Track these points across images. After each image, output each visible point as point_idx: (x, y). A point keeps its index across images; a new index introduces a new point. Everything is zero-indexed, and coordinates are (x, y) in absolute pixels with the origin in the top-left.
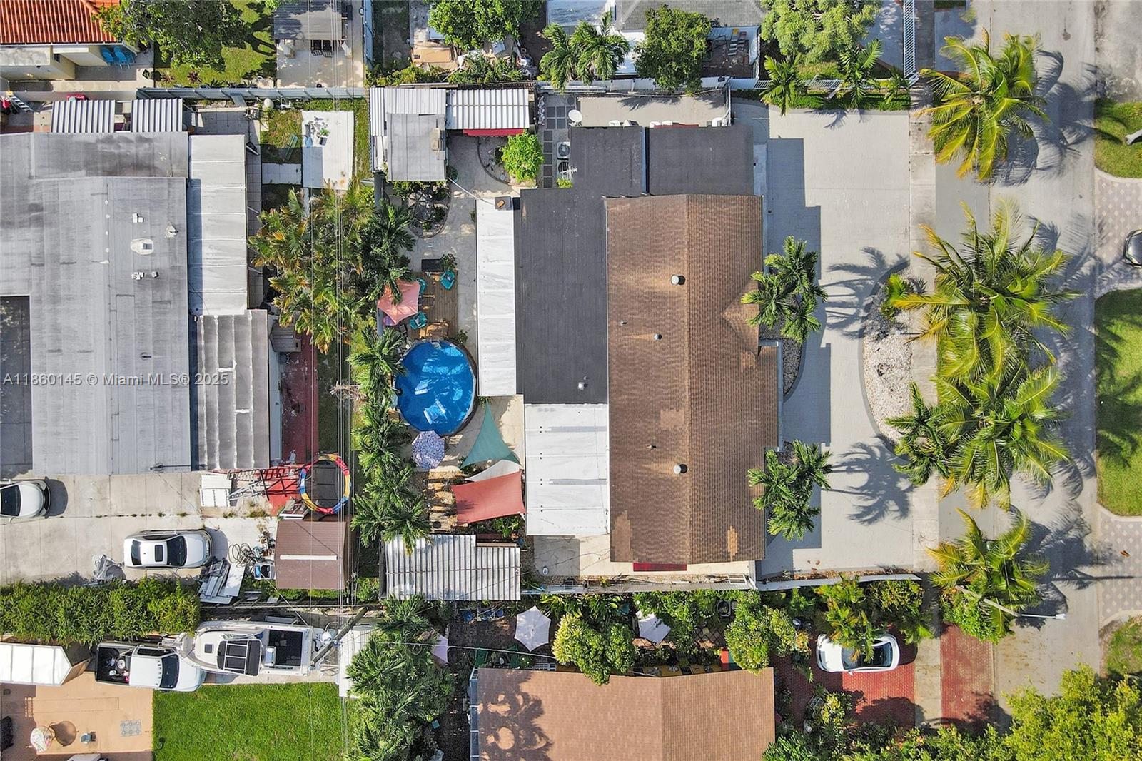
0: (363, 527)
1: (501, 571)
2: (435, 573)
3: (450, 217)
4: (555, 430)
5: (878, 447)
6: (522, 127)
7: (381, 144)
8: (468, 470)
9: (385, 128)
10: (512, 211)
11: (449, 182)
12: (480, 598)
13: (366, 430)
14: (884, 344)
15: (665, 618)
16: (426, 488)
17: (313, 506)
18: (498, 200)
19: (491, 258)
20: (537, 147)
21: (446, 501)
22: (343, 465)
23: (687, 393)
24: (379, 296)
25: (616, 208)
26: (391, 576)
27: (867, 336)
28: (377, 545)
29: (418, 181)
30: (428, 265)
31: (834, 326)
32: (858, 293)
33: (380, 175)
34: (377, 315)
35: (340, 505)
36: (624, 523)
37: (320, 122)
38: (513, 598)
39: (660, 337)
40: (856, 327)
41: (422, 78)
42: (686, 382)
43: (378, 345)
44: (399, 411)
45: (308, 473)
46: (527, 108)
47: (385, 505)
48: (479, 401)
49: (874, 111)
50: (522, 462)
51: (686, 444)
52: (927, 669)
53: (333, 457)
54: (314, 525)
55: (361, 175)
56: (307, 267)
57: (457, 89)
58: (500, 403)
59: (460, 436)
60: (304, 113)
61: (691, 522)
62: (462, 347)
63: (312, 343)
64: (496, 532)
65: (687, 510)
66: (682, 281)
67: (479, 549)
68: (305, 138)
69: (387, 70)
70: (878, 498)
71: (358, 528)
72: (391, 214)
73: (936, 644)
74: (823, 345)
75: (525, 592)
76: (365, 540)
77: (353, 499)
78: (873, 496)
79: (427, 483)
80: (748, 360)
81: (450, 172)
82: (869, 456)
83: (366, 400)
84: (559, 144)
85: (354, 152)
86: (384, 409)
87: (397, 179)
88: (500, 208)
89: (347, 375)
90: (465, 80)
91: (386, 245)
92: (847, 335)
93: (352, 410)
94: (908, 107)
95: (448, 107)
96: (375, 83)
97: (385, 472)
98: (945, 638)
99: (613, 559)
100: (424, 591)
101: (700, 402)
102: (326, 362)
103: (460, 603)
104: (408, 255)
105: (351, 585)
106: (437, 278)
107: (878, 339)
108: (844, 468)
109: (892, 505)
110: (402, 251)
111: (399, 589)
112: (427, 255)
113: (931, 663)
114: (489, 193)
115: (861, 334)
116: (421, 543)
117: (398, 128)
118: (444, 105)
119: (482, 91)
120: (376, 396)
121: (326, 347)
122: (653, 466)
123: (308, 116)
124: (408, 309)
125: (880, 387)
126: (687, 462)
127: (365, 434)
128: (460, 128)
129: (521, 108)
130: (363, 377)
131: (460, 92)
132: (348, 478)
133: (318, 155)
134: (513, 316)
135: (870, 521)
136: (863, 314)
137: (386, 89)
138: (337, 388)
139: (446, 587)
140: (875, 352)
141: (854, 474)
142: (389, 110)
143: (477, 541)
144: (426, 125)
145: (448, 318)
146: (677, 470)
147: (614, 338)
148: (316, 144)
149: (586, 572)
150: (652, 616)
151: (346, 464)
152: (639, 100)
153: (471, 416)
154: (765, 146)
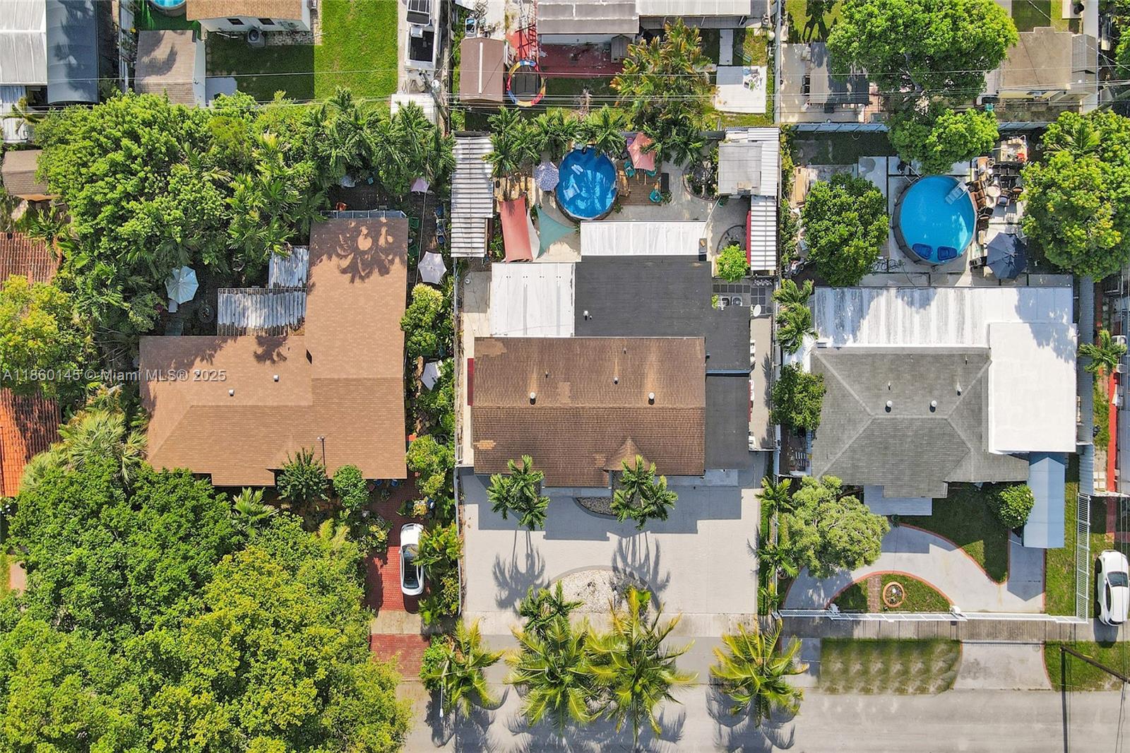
0: (500, 117)
1: (469, 240)
2: (468, 181)
3: (696, 199)
4: (558, 289)
5: (542, 582)
6: (752, 263)
7: (743, 137)
8: (534, 213)
9: (753, 141)
10: (698, 254)
11: (717, 198)
12: (453, 220)
13: (561, 120)
14: (608, 588)
15: (438, 385)
16: (522, 175)
17: (512, 72)
18: (705, 240)
19: (669, 233)
20: (738, 277)
21: (513, 192)
22: (538, 99)
23: (581, 405)
24: (646, 134)
25: (698, 346)
26: (467, 141)
27: (613, 573)
28: (487, 129)
29: (718, 170)
30: (665, 177)
31: (620, 543)
32: (641, 566)
33: (722, 136)
34: (634, 132)
35: (512, 97)
36: (499, 350)
37: (759, 82)
38: (452, 250)
39: (616, 382)
40: (620, 565)
41: (785, 175)
42: (587, 405)
43: (615, 132)
44: (572, 150)
45: (533, 68)
46: (763, 269)
47: (514, 136)
48: (577, 222)
49: (758, 581)
50: (538, 260)
51: (547, 404)
52: (400, 622)
53: (543, 90)
54: (500, 72)
55: (724, 119)
56: (664, 70)
57: (777, 206)
58: (575, 243)
59: (554, 207)
60: (765, 68)
61: (499, 408)
62: (612, 209)
63: (617, 73)
64: (493, 237)
65: (507, 404)
66: (651, 402)
67: (483, 221)
68: (748, 68)
69: (791, 144)
70: (509, 581)
71: (499, 112)
72: (697, 144)
73: (417, 631)
74: (609, 534)
75: (455, 262)
76: (492, 118)
77: (518, 109)
78: (511, 577)
79: (525, 175)
80: (600, 460)
81: (724, 198)
82: (536, 573)
83: (580, 122)
84: (741, 298)
85: (739, 113)
86: (574, 136)
87: (720, 150)
88: (700, 243)
89: (596, 105)
90: (783, 214)
91: (678, 139)
92: (615, 555)
93: (572, 108)
94: (759, 613)
95: (766, 198)
96: (782, 133)
97: (534, 136)
98: (420, 638)
99: (477, 339)
100: (458, 171)
101: (574, 416)
102: (604, 85)
103: (449, 203)
104: (672, 160)
105: (460, 107)
106: (656, 187)
107: (612, 583)
108: (529, 552)
109: (505, 594)
110: (674, 154)
111: (459, 149)
112: (672, 178)
113: (405, 626)
114: (711, 235)
115: (615, 569)
116: (489, 169)
117: (752, 153)
118: (767, 194)
119: (775, 228)
120: (581, 130)
121: (614, 86)
122: (535, 376)
123: (763, 71)
124: (638, 160)
125: (581, 584)
126: (537, 405)
127: (559, 120)
128: (752, 208)
129: (763, 263)
130: (593, 119)
131: (775, 209)
132: (529, 104)
133: (737, 81)
134: (631, 253)
135: (495, 573)
136: (628, 570)
137: (777, 142)
138: (588, 95)
139: (461, 191)
140: (604, 578)
141: (525, 560)
142: (765, 145)
143: (488, 219)
144: (754, 177)
145: (631, 196)
146: (532, 395)
147: (616, 342)
148: (746, 79)
149: (466, 317)
150: (439, 374)
151: (540, 102)
152: (769, 373)
153: (567, 216)
154: (737, 484)
